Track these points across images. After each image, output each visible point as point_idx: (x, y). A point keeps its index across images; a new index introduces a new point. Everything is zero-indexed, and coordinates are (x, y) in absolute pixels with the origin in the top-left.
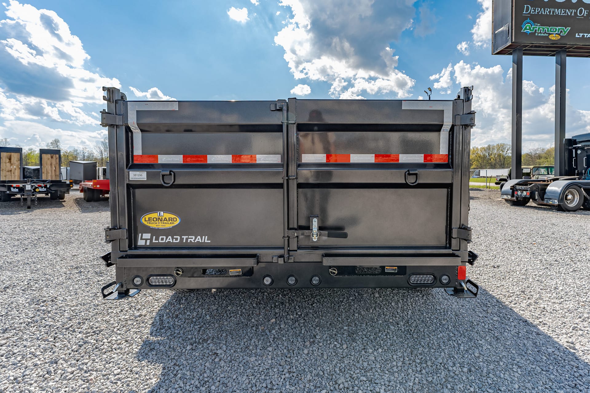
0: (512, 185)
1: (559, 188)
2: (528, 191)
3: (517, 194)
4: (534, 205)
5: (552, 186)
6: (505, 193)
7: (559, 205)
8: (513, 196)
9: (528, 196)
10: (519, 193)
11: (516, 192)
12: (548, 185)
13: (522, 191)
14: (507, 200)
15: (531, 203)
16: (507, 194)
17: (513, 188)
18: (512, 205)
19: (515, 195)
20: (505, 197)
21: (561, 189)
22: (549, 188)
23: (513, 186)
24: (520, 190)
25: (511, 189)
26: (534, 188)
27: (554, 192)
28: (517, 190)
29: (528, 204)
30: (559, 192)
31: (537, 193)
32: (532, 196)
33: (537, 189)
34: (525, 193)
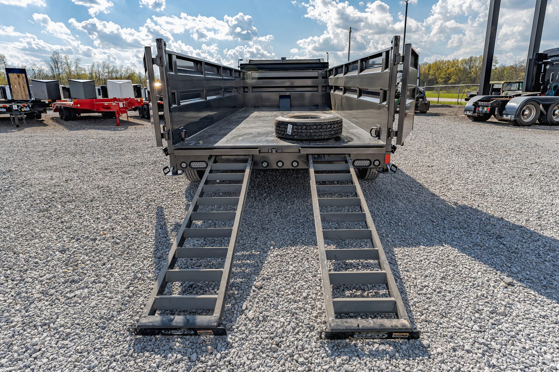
0: (475, 101)
1: (517, 104)
2: (488, 107)
3: (479, 110)
4: (496, 120)
5: (512, 102)
6: (468, 109)
7: (515, 121)
8: (475, 112)
9: (488, 112)
10: (480, 109)
11: (477, 108)
12: (508, 101)
13: (483, 107)
14: (469, 116)
15: (492, 119)
16: (469, 111)
17: (476, 105)
18: (473, 121)
19: (477, 111)
20: (468, 113)
21: (519, 104)
22: (509, 104)
23: (476, 103)
24: (482, 106)
25: (473, 105)
26: (495, 104)
27: (512, 108)
28: (479, 106)
29: (490, 120)
30: (517, 107)
31: (497, 108)
32: (492, 112)
33: (497, 104)
34: (486, 109)
